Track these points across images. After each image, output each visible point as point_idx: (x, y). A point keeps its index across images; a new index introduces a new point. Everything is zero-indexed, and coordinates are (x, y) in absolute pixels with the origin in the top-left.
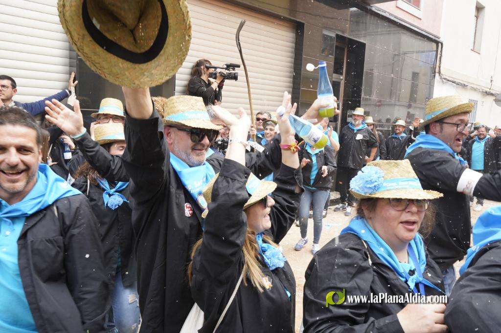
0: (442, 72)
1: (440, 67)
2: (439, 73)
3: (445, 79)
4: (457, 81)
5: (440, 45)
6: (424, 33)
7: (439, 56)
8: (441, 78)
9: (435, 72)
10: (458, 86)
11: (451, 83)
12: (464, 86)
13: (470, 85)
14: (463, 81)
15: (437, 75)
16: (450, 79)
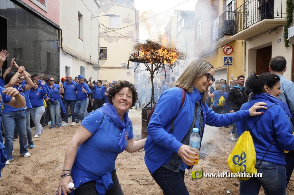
0: (63, 48)
1: (61, 44)
2: (62, 48)
3: (65, 52)
4: (72, 54)
5: (60, 31)
6: (49, 21)
7: (60, 38)
8: (63, 52)
9: (59, 47)
10: (73, 57)
11: (69, 55)
12: (77, 58)
13: (80, 58)
14: (76, 55)
15: (60, 49)
16: (69, 53)
